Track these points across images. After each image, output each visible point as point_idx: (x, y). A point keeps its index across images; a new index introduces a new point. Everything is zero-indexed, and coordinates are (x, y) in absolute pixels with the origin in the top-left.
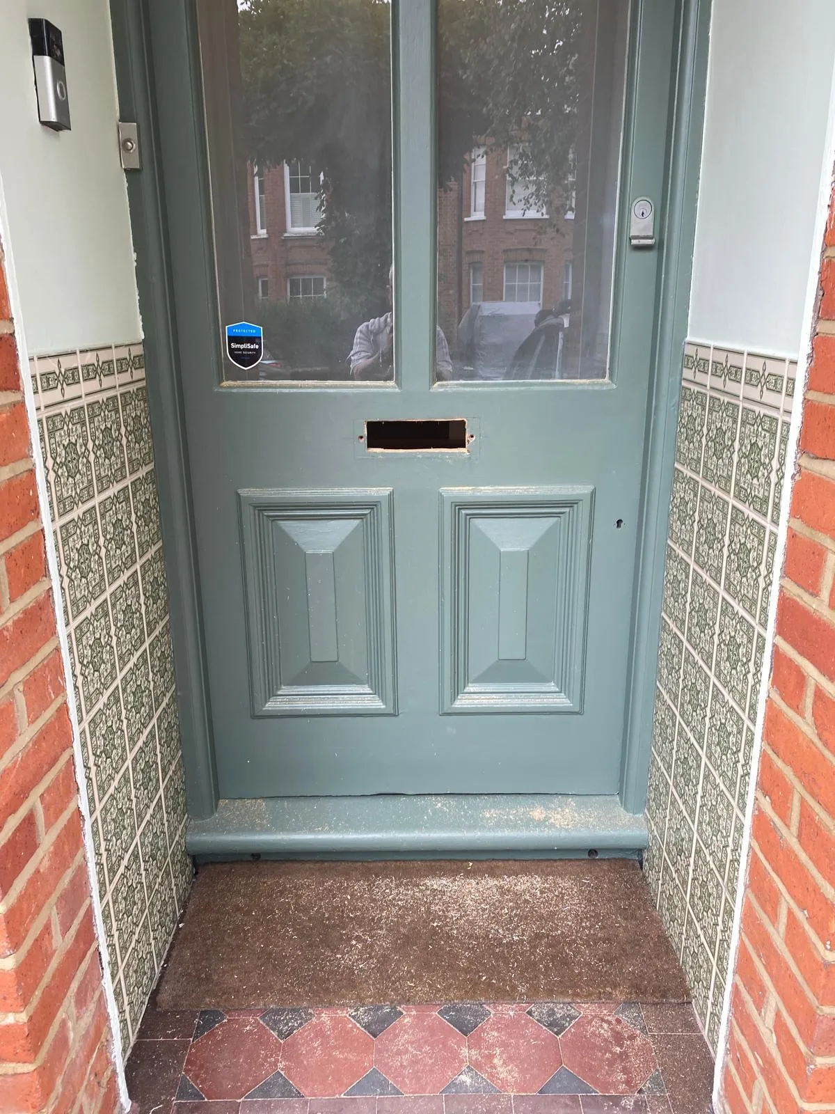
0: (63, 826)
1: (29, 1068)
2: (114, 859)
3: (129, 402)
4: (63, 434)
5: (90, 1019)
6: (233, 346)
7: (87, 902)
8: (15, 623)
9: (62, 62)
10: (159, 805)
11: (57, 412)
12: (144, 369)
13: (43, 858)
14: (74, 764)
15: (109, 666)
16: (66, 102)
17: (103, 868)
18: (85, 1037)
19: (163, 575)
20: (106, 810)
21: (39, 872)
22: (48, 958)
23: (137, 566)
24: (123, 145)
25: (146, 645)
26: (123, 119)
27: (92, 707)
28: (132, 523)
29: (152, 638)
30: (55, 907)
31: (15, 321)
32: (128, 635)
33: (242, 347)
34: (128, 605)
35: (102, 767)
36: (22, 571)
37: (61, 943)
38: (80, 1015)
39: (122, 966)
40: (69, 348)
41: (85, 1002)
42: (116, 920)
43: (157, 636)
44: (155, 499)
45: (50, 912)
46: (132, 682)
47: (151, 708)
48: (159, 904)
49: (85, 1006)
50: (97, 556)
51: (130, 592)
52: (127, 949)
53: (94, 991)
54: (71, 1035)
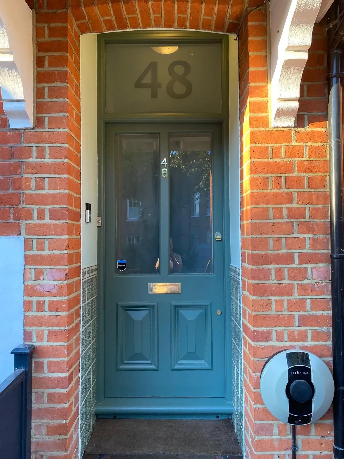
0: (77, 379)
3: (94, 279)
5: (76, 437)
6: (119, 265)
8: (75, 326)
9: (91, 210)
10: (90, 392)
11: (85, 280)
12: (97, 272)
13: (73, 384)
14: (80, 364)
15: (85, 345)
18: (75, 441)
19: (97, 325)
21: (73, 387)
23: (92, 321)
24: (98, 222)
26: (98, 216)
28: (92, 310)
30: (74, 398)
31: (81, 262)
32: (89, 339)
33: (121, 265)
34: (89, 331)
36: (77, 315)
37: (74, 410)
38: (75, 433)
39: (82, 430)
43: (94, 342)
44: (97, 304)
46: (88, 352)
47: (91, 362)
50: (85, 316)
51: (90, 328)
53: (77, 430)
54: (73, 437)
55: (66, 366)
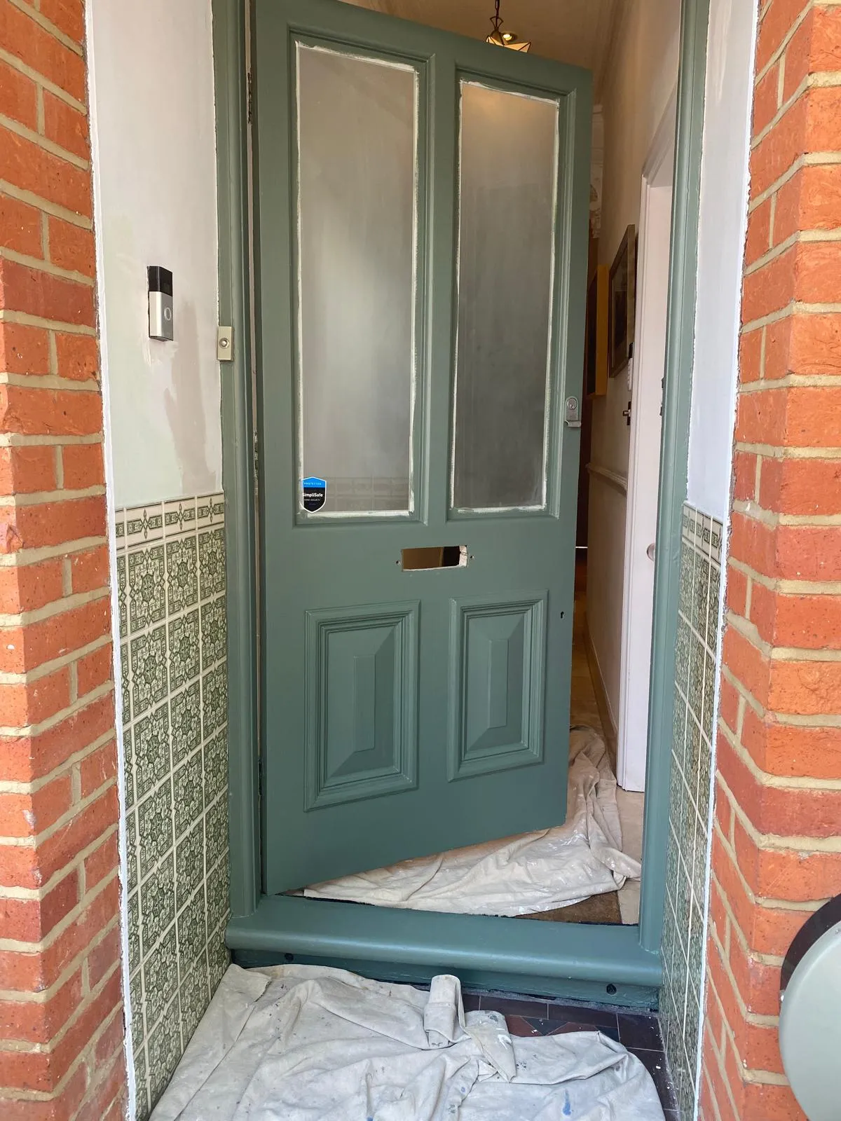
0: (102, 890)
1: (47, 1097)
2: (150, 934)
3: (207, 541)
4: (142, 568)
5: (109, 1072)
7: (117, 963)
8: (80, 715)
9: (171, 294)
10: (200, 893)
11: (139, 550)
12: (223, 515)
13: (81, 914)
14: (118, 839)
15: (163, 760)
16: (171, 322)
17: (139, 939)
18: (102, 1086)
19: (224, 687)
20: (147, 887)
21: (76, 925)
22: (75, 1002)
23: (200, 677)
24: (220, 343)
25: (202, 746)
26: (222, 323)
27: (143, 794)
28: (199, 640)
29: (208, 741)
30: (87, 959)
31: (107, 485)
32: (185, 736)
34: (188, 710)
35: (147, 848)
36: (91, 674)
37: (88, 993)
38: (99, 1064)
39: (147, 1037)
40: (155, 501)
41: (106, 1055)
42: (146, 991)
43: (213, 740)
44: (224, 621)
45: (82, 963)
46: (184, 777)
47: (201, 803)
48: (191, 987)
49: (105, 1058)
50: (162, 666)
51: (190, 698)
52: (154, 1022)
53: (114, 1047)
54: (89, 1081)
55: (30, 866)
